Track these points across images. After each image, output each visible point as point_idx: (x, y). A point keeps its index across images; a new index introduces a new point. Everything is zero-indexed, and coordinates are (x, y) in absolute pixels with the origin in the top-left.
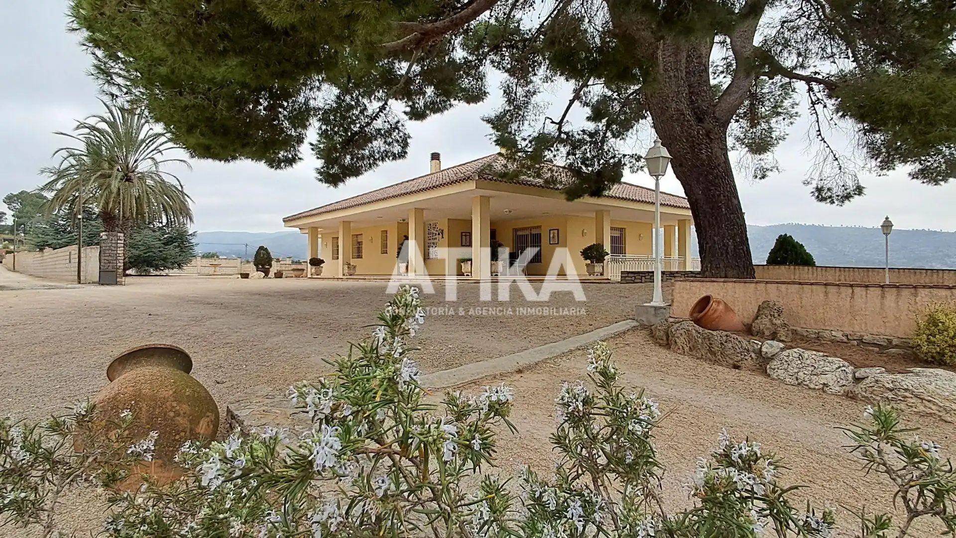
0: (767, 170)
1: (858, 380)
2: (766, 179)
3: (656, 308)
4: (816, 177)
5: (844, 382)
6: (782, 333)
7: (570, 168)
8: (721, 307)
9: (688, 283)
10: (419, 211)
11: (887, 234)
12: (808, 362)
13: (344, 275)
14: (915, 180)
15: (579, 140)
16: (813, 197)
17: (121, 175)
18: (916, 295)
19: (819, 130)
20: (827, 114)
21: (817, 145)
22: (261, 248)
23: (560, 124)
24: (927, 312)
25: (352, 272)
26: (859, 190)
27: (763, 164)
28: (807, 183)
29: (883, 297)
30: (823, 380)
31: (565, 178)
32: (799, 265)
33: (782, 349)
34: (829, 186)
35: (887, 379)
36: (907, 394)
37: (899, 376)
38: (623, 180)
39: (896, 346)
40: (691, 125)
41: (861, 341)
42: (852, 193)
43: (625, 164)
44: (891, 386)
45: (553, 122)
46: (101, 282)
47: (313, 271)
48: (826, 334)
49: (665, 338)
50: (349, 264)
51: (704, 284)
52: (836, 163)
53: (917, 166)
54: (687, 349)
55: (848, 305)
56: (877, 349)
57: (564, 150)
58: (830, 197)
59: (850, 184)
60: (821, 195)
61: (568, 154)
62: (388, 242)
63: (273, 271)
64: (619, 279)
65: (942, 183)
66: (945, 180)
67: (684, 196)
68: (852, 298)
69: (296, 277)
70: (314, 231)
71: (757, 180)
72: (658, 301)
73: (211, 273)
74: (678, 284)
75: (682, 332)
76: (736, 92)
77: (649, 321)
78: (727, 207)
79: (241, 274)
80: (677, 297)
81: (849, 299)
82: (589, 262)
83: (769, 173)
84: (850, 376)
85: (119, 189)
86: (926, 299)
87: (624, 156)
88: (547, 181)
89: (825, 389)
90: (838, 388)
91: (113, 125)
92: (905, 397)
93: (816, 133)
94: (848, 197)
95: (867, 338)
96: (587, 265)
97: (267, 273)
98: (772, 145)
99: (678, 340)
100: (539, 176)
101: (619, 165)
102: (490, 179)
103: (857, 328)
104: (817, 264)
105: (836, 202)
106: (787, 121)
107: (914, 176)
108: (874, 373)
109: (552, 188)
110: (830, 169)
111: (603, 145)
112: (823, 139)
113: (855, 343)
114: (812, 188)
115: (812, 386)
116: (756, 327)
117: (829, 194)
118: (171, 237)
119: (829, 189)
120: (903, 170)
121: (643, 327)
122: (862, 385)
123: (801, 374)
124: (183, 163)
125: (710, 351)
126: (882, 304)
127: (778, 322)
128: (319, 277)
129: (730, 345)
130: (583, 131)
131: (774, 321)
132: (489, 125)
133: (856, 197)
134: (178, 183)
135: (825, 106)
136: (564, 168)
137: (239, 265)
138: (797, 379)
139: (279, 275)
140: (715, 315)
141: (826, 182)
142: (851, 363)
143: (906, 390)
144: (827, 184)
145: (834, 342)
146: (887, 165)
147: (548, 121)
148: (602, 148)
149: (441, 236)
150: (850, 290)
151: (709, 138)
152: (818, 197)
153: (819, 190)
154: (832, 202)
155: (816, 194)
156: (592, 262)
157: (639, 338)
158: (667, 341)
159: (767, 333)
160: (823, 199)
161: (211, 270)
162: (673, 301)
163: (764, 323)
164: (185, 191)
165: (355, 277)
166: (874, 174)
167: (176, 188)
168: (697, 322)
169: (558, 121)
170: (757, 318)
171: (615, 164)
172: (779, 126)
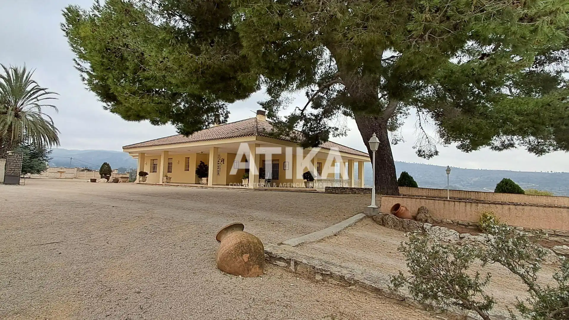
0: (398, 140)
1: (461, 238)
2: (397, 145)
3: (374, 208)
4: (419, 145)
5: (457, 239)
6: (429, 220)
7: (303, 132)
8: (404, 209)
9: (387, 198)
10: (216, 149)
11: (448, 174)
12: (443, 231)
13: (163, 183)
14: (459, 150)
15: (309, 118)
16: (417, 155)
17: (13, 113)
18: (477, 206)
19: (420, 124)
20: (424, 117)
21: (419, 130)
22: (105, 164)
23: (303, 111)
24: (482, 213)
25: (168, 181)
26: (436, 153)
27: (396, 138)
28: (414, 148)
29: (466, 206)
30: (449, 238)
31: (301, 137)
32: (409, 186)
33: (432, 227)
34: (424, 150)
35: (472, 237)
36: (479, 243)
37: (476, 236)
38: (329, 140)
39: (471, 226)
40: (372, 121)
41: (458, 223)
42: (433, 154)
43: (330, 132)
44: (473, 240)
45: (299, 110)
46: (5, 183)
47: (141, 179)
48: (445, 220)
49: (382, 222)
50: (167, 176)
51: (394, 198)
52: (427, 139)
53: (460, 143)
54: (393, 226)
55: (452, 209)
56: (464, 227)
57: (302, 123)
58: (424, 155)
59: (433, 150)
60: (420, 153)
61: (304, 125)
62: (190, 164)
63: (111, 179)
64: (324, 190)
65: (469, 152)
66: (470, 150)
67: (368, 153)
68: (454, 206)
69: (123, 182)
70: (142, 155)
71: (393, 145)
72: (373, 205)
73: (59, 177)
74: (383, 198)
75: (390, 219)
76: (392, 107)
77: (371, 214)
78: (388, 160)
79: (91, 179)
80: (383, 204)
81: (453, 207)
82: (306, 180)
83: (398, 142)
84: (458, 236)
85: (12, 122)
86: (481, 208)
87: (330, 128)
88: (292, 138)
89: (450, 241)
90: (454, 241)
91: (8, 81)
92: (479, 244)
93: (419, 125)
94: (431, 156)
95: (460, 222)
96: (305, 182)
97: (108, 179)
98: (397, 127)
99: (389, 223)
100: (288, 135)
101: (327, 132)
102: (263, 136)
103: (456, 218)
104: (419, 186)
105: (427, 158)
106: (405, 116)
107: (458, 147)
108: (467, 235)
109: (294, 142)
110: (424, 143)
111: (320, 122)
112: (422, 128)
113: (456, 224)
114: (416, 150)
115: (445, 241)
116: (419, 217)
117: (423, 153)
118: (34, 153)
119: (424, 151)
120: (454, 144)
121: (368, 216)
122: (463, 240)
123: (440, 236)
124: (53, 107)
125: (403, 227)
126: (465, 209)
127: (428, 215)
128: (144, 183)
129: (412, 225)
130: (311, 114)
131: (427, 215)
132: (261, 106)
133: (435, 156)
134: (50, 120)
135: (423, 113)
136: (301, 132)
137: (75, 172)
138: (439, 238)
139: (116, 181)
140: (402, 212)
141: (422, 148)
142: (458, 232)
143: (479, 241)
144: (423, 149)
145: (448, 223)
146: (447, 141)
147: (297, 109)
148: (319, 123)
149: (222, 163)
150: (453, 203)
151: (380, 127)
152: (419, 155)
153: (420, 151)
154: (425, 157)
155: (418, 153)
156: (308, 181)
157: (369, 221)
158: (383, 223)
159: (423, 220)
160: (421, 156)
161: (58, 175)
162: (381, 205)
163: (422, 216)
164: (55, 126)
165: (171, 184)
166: (443, 146)
167: (50, 124)
168: (395, 214)
169: (302, 109)
170: (418, 213)
171: (325, 131)
172: (400, 119)
